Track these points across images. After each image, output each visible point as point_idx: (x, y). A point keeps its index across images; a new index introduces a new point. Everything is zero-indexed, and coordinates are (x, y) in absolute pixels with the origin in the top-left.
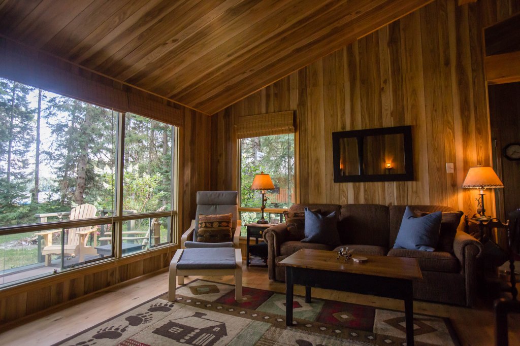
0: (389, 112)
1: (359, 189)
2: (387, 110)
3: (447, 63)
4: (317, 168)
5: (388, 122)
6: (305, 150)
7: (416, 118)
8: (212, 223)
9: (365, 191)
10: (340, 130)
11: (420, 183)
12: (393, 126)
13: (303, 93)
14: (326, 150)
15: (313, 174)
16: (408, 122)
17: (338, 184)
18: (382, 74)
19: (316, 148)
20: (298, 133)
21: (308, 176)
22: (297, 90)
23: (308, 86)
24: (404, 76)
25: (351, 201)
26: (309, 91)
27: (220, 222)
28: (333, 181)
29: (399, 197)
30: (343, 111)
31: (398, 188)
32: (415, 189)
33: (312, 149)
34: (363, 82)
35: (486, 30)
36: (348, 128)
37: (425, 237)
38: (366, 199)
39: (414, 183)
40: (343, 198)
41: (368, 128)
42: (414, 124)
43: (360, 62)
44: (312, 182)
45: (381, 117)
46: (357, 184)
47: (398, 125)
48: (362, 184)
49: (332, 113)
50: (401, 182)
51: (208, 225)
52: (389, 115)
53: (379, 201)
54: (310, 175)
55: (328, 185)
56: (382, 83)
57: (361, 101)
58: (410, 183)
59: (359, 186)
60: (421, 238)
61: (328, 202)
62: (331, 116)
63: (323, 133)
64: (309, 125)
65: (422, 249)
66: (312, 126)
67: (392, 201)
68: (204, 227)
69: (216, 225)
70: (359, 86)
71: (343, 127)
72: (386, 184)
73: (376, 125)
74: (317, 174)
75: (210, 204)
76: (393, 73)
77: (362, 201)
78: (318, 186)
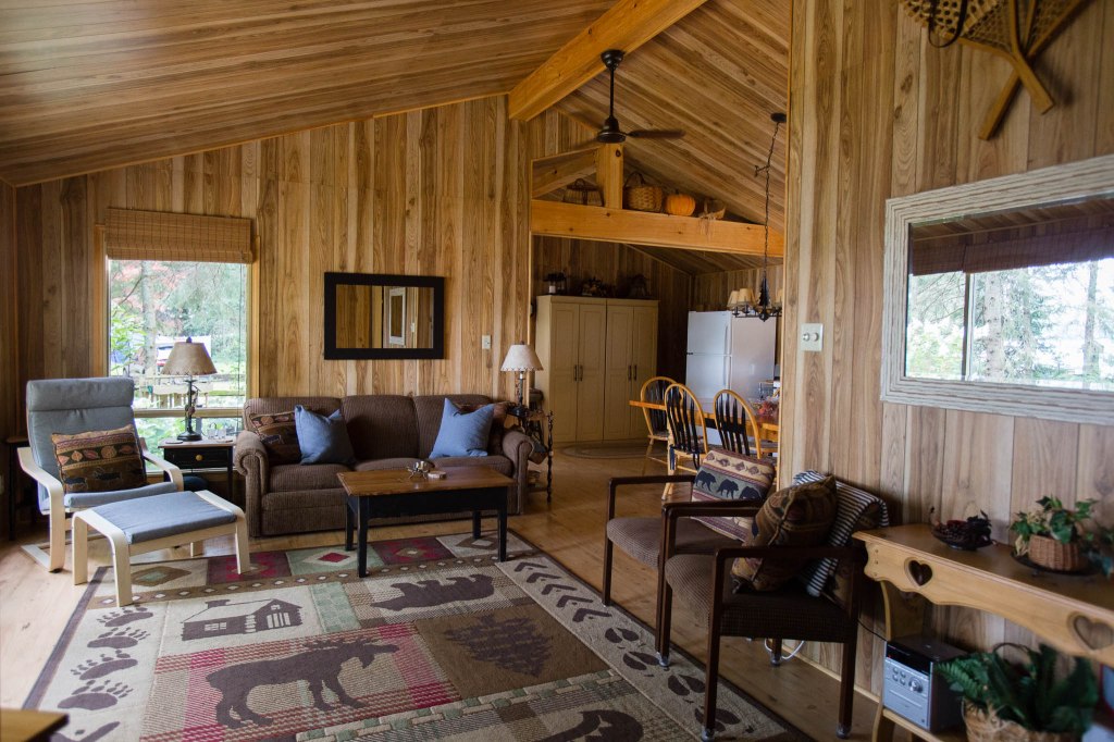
0: (415, 252)
1: (365, 369)
2: (412, 247)
3: (492, 196)
4: (294, 333)
5: (413, 268)
6: (271, 298)
7: (450, 268)
8: (98, 450)
9: (375, 373)
10: (336, 269)
11: (450, 361)
12: (419, 274)
13: (269, 186)
14: (312, 301)
15: (286, 343)
16: (439, 272)
17: (330, 362)
18: (407, 189)
19: (292, 297)
20: (256, 265)
21: (276, 347)
22: (258, 180)
23: (280, 177)
24: (438, 198)
25: (352, 392)
26: (282, 185)
27: (117, 447)
28: (322, 357)
29: (423, 382)
30: (345, 236)
31: (422, 368)
32: (443, 371)
33: (285, 296)
34: (379, 193)
35: (534, 163)
36: (351, 269)
37: (476, 440)
38: (375, 387)
39: (443, 361)
40: (339, 386)
41: (383, 272)
42: (448, 274)
43: (376, 157)
44: (283, 359)
45: (402, 258)
46: (363, 362)
47: (426, 274)
48: (370, 362)
49: (324, 237)
50: (425, 361)
51: (89, 454)
52: (415, 256)
53: (395, 389)
54: (280, 345)
55: (314, 363)
56: (407, 202)
57: (375, 226)
58: (437, 362)
59: (366, 366)
60: (472, 441)
61: (313, 394)
62: (323, 242)
63: (306, 270)
64: (280, 253)
65: (474, 454)
66: (285, 257)
67: (412, 389)
68: (81, 461)
69: (109, 453)
70: (372, 201)
71: (343, 266)
72: (406, 362)
73: (396, 271)
74: (294, 343)
75: (63, 410)
76: (424, 190)
77: (369, 391)
78: (294, 365)
